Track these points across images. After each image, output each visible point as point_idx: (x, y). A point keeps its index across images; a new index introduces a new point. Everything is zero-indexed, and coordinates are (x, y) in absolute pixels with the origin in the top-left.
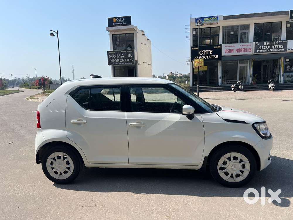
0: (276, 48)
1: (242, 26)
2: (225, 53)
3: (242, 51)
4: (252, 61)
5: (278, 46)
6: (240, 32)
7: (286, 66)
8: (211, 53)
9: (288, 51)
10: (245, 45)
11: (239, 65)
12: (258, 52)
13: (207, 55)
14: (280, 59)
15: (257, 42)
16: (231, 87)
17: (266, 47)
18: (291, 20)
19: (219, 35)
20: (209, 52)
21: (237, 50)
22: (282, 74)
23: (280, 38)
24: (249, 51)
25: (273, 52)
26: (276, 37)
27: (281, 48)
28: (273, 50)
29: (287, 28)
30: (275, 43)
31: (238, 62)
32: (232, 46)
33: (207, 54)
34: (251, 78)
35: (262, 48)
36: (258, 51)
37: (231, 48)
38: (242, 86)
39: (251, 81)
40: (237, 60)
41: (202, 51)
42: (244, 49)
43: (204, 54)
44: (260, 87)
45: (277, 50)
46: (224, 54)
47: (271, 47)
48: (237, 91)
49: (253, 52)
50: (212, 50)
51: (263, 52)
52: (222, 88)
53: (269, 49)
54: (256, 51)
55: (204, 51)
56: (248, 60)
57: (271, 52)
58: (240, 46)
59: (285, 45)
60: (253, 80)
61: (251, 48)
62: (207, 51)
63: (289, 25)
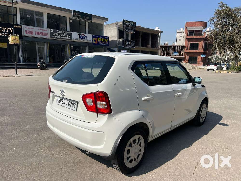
0: (65, 37)
1: (36, 12)
2: (26, 33)
3: (41, 34)
4: (48, 44)
5: (67, 35)
6: (36, 17)
7: (71, 51)
8: (11, 32)
9: (73, 40)
10: (42, 30)
11: (37, 46)
12: (53, 38)
13: (7, 33)
14: (67, 45)
15: (52, 29)
16: (38, 65)
17: (58, 34)
18: (73, 17)
19: (16, 15)
20: (9, 30)
21: (37, 33)
22: (69, 56)
23: (66, 29)
24: (47, 35)
25: (63, 39)
26: (63, 28)
27: (69, 37)
28: (64, 38)
29: (70, 23)
30: (64, 33)
31: (37, 43)
32: (31, 28)
33: (7, 31)
34: (48, 58)
35: (56, 35)
36: (53, 36)
37: (30, 30)
38: (45, 65)
39: (48, 61)
40: (36, 42)
41: (2, 28)
42: (42, 33)
43: (4, 31)
44: (55, 66)
45: (66, 38)
46: (24, 34)
47: (62, 35)
48: (42, 69)
49: (49, 37)
50: (12, 29)
51: (56, 38)
52: (26, 66)
53: (61, 36)
54: (51, 37)
55: (4, 28)
56: (44, 42)
57: (62, 39)
58: (39, 29)
59: (71, 35)
60: (50, 60)
61: (47, 33)
62: (7, 28)
63: (71, 21)
